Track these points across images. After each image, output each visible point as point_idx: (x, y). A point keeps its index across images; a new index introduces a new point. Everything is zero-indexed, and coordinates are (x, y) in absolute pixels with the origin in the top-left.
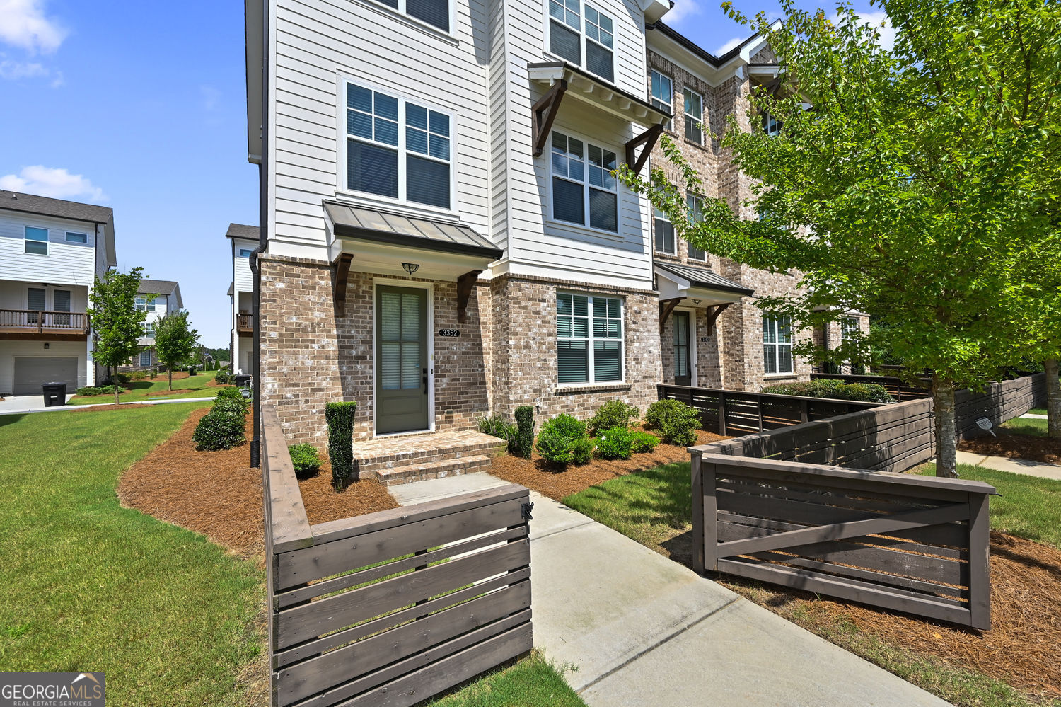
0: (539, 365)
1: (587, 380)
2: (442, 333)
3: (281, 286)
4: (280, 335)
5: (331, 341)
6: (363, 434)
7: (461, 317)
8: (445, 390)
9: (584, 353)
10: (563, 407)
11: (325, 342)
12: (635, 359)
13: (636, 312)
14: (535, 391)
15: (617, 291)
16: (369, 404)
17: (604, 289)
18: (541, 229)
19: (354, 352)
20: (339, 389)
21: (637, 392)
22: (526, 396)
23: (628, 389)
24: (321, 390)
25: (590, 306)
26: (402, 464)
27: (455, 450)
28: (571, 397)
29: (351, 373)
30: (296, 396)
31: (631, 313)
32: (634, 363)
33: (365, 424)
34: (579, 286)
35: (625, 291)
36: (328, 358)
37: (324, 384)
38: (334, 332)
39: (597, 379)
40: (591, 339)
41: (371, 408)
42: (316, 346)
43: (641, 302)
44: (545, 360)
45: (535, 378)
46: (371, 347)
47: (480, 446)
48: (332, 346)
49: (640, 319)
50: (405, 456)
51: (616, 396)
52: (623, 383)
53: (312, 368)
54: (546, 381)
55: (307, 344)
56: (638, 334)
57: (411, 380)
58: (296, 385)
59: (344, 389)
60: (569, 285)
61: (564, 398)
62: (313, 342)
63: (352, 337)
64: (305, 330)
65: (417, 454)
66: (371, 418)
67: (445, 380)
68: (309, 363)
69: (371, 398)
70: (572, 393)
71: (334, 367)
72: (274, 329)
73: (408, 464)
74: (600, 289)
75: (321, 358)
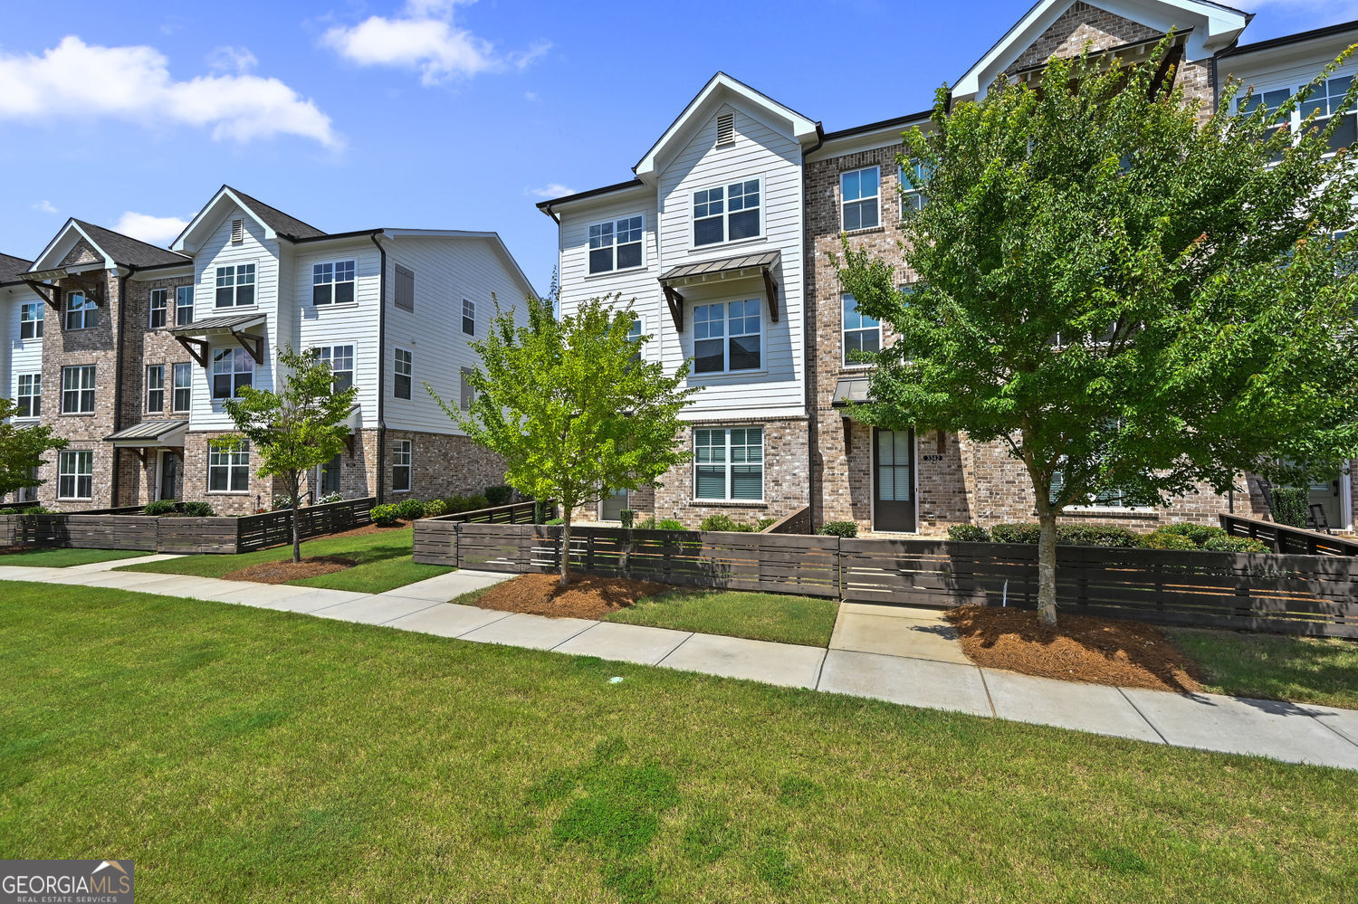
0: (677, 483)
1: (724, 497)
6: (592, 518)
8: (634, 497)
9: (723, 475)
10: (696, 516)
12: (773, 481)
13: (776, 438)
14: (674, 502)
15: (752, 422)
17: (737, 422)
21: (777, 511)
22: (666, 505)
23: (764, 507)
25: (728, 437)
28: (704, 509)
31: (769, 439)
32: (772, 484)
33: (594, 513)
34: (712, 423)
35: (762, 421)
39: (732, 497)
40: (728, 464)
43: (781, 428)
44: (682, 481)
45: (674, 493)
49: (782, 444)
51: (751, 513)
52: (762, 502)
54: (682, 496)
56: (778, 458)
60: (703, 423)
61: (697, 509)
70: (705, 506)
74: (734, 422)
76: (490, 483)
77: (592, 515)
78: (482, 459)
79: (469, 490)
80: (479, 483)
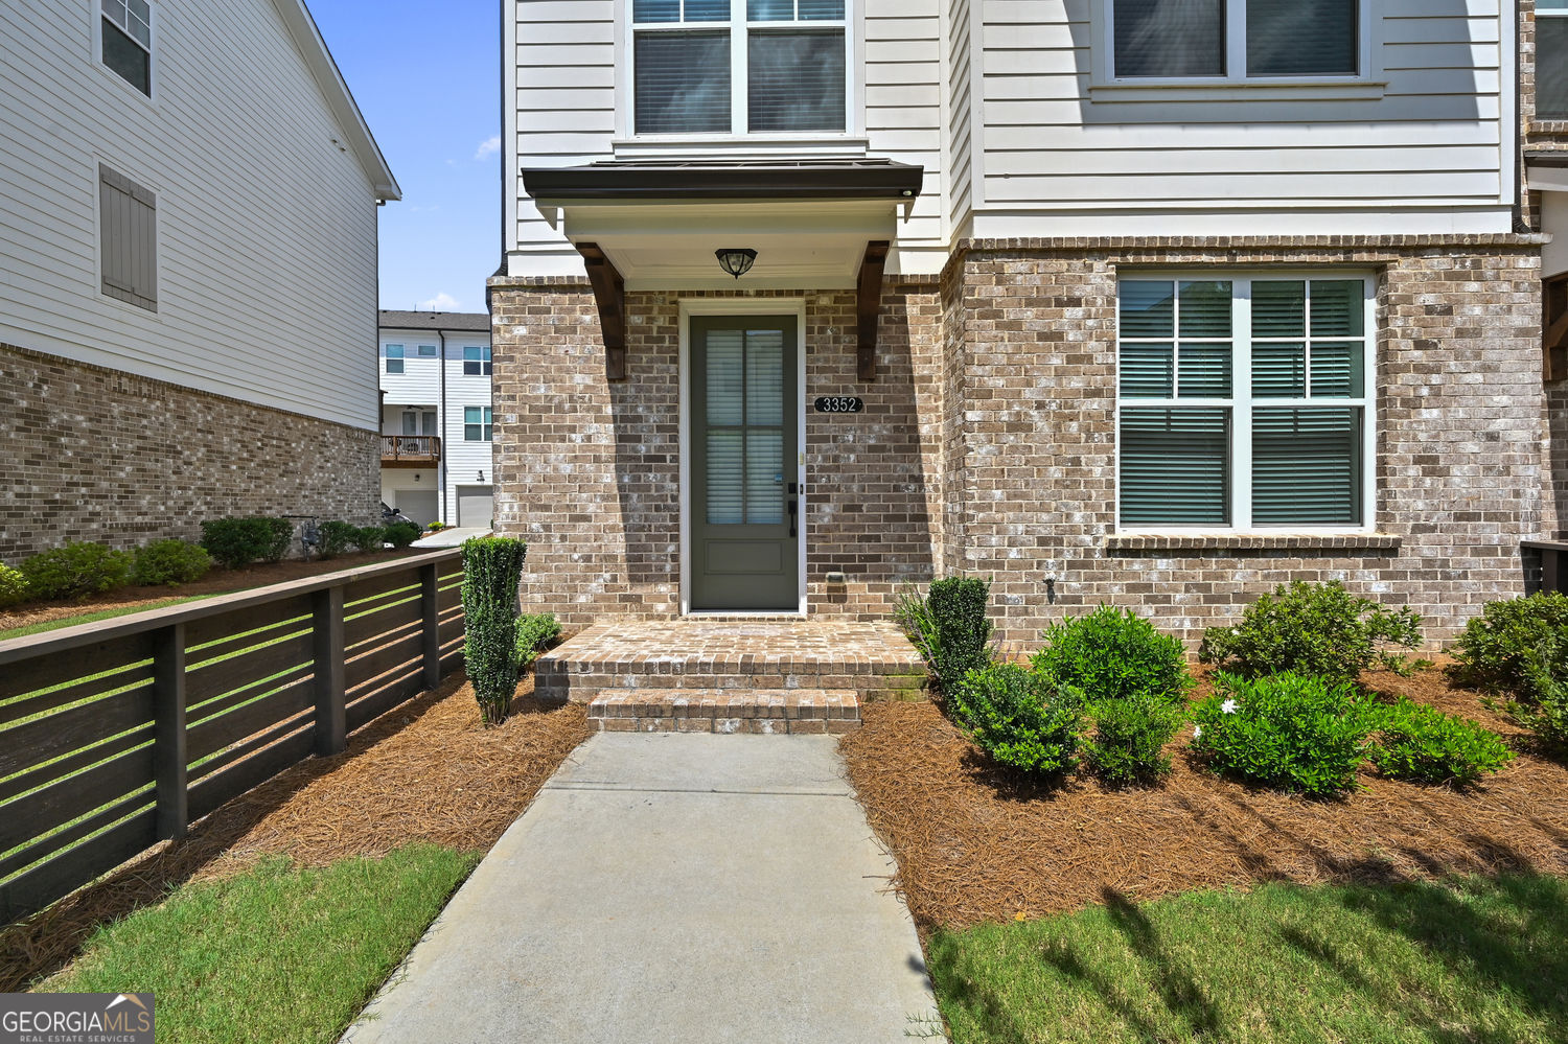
0: (1055, 472)
1: (1226, 518)
2: (820, 405)
3: (522, 331)
4: (522, 418)
5: (601, 427)
6: (660, 607)
7: (867, 368)
8: (827, 529)
9: (1220, 445)
10: (1131, 588)
11: (593, 428)
12: (1418, 460)
13: (1429, 310)
14: (1043, 541)
15: (1348, 250)
16: (671, 549)
17: (1294, 250)
18: (1074, 112)
19: (642, 448)
20: (616, 518)
21: (1428, 562)
22: (1013, 554)
23: (1391, 550)
24: (586, 518)
25: (1242, 310)
26: (659, 684)
27: (784, 668)
28: (1162, 564)
29: (638, 489)
30: (547, 528)
31: (1406, 315)
32: (1414, 471)
33: (665, 589)
34: (1198, 251)
35: (1382, 249)
36: (597, 459)
37: (591, 509)
38: (608, 410)
39: (1258, 519)
40: (1242, 403)
41: (675, 558)
42: (577, 437)
43: (1451, 276)
44: (1076, 461)
45: (1044, 508)
46: (674, 439)
47: (850, 667)
48: (605, 436)
49: (1450, 331)
50: (665, 666)
51: (1337, 570)
52: (1366, 531)
53: (572, 478)
54: (1078, 517)
55: (562, 433)
56: (1435, 379)
57: (767, 508)
58: (547, 508)
59: (625, 518)
60: (1162, 251)
61: (1137, 565)
62: (573, 429)
63: (638, 419)
64: (559, 408)
65: (691, 666)
66: (675, 578)
67: (827, 508)
68: (567, 469)
69: (675, 538)
70: (1163, 552)
71: (609, 477)
72: (512, 409)
73: (670, 685)
74: (1281, 250)
75: (585, 459)
76: (220, 509)
77: (660, 598)
78: (187, 443)
79: (140, 528)
80: (181, 511)
